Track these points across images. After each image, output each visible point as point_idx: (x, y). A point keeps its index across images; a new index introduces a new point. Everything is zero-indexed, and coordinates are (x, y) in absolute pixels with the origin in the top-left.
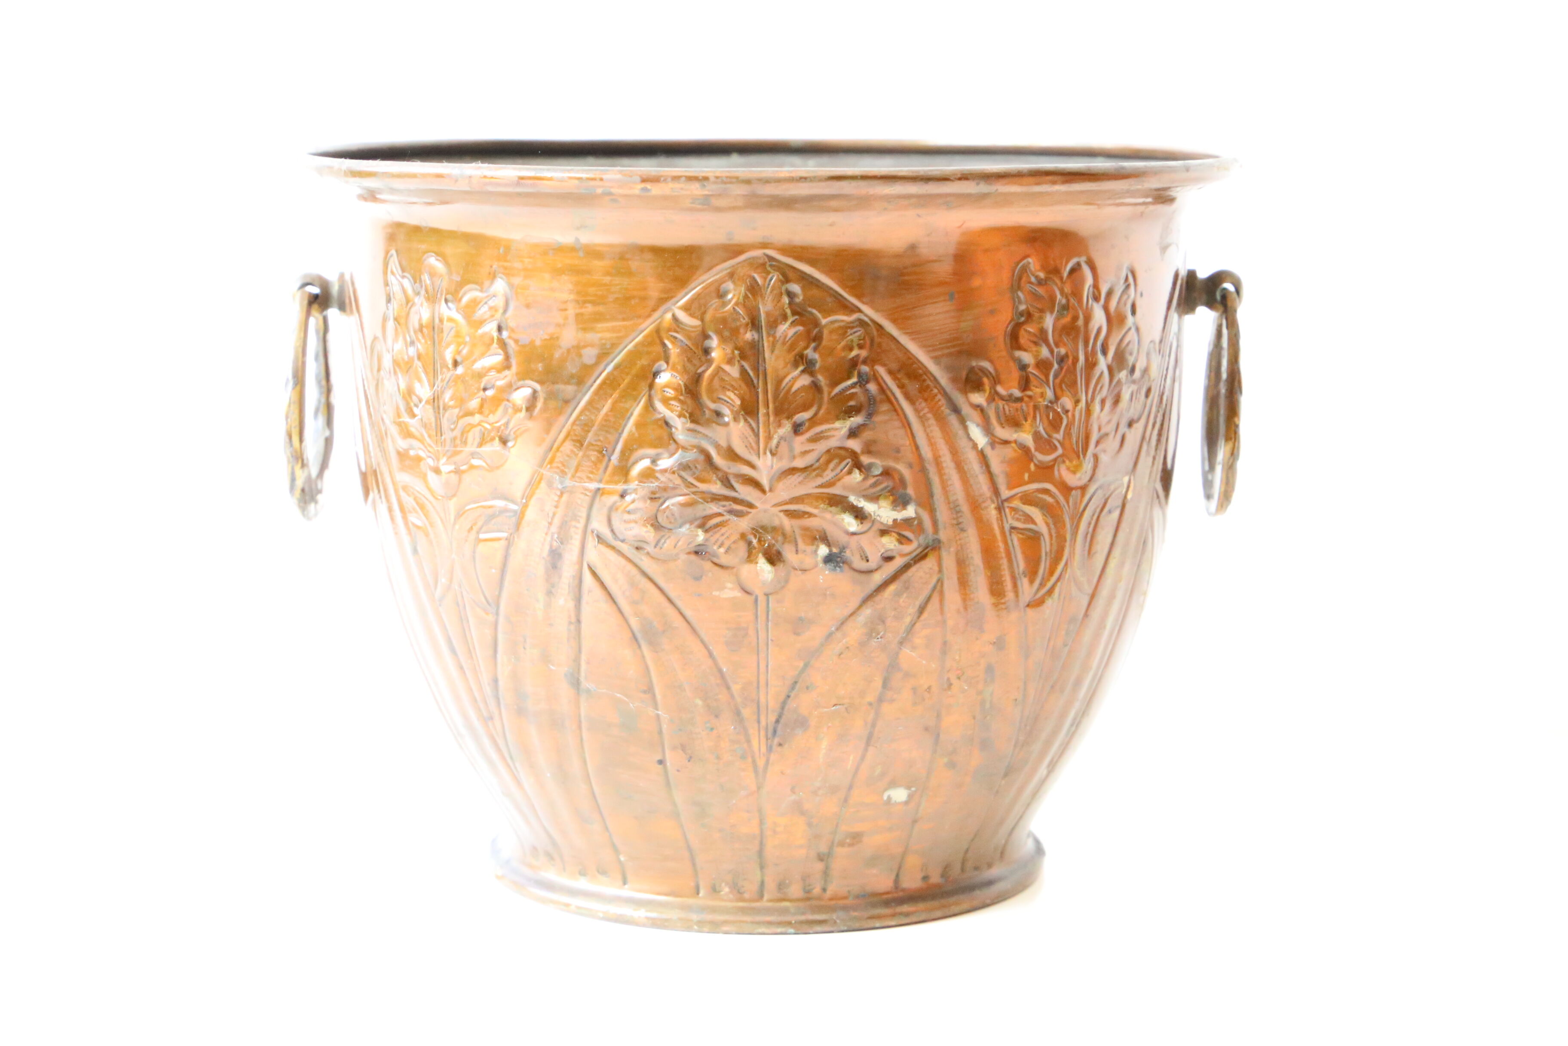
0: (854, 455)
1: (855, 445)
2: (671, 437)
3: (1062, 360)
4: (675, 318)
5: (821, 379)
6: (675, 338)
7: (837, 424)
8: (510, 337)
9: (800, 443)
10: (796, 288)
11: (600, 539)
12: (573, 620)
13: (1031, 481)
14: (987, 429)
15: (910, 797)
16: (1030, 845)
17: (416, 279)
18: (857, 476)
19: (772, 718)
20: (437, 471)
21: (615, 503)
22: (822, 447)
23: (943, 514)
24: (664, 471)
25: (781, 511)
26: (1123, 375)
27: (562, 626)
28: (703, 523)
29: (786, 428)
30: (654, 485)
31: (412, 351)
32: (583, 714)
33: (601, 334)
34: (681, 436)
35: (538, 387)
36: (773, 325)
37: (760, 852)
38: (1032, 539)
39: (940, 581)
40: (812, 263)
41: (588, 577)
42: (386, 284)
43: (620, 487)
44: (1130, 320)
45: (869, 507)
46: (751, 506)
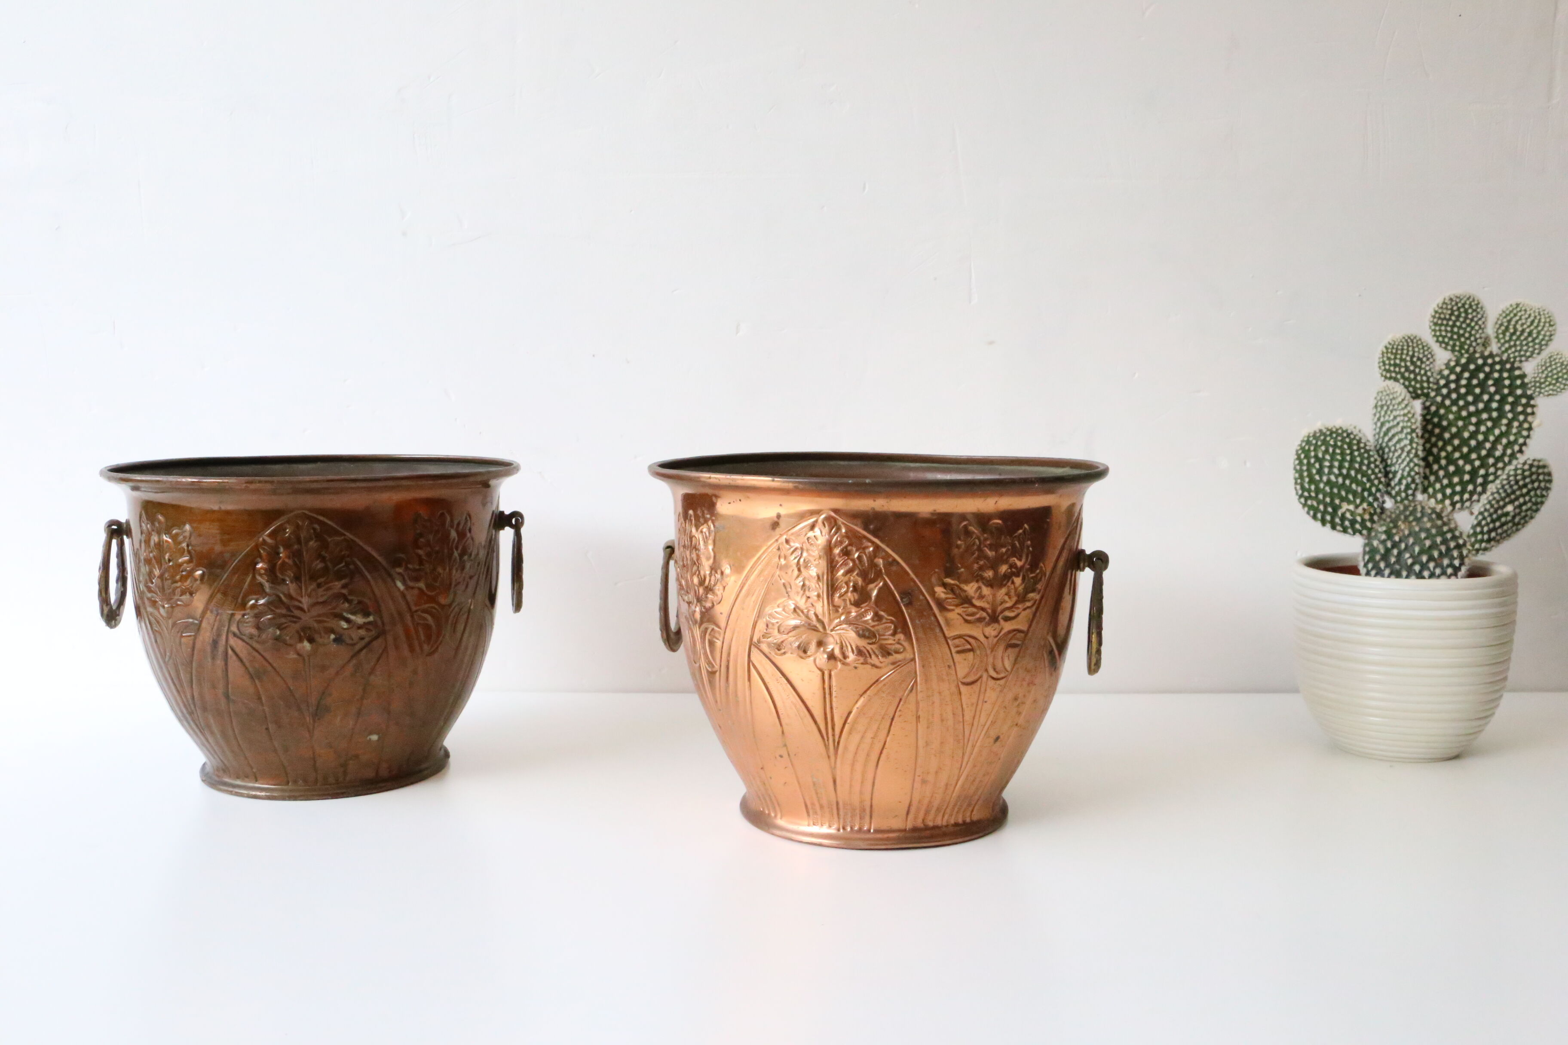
0: (344, 596)
1: (345, 591)
2: (264, 590)
3: (437, 552)
4: (264, 540)
5: (329, 564)
6: (264, 548)
7: (337, 583)
8: (192, 549)
9: (320, 591)
10: (317, 526)
11: (235, 635)
12: (224, 669)
13: (425, 603)
14: (404, 582)
15: (379, 738)
16: (442, 752)
17: (153, 524)
18: (347, 605)
19: (315, 708)
20: (163, 607)
21: (240, 619)
22: (330, 593)
23: (386, 619)
24: (261, 605)
25: (315, 620)
26: (466, 557)
27: (219, 673)
28: (280, 627)
29: (313, 586)
30: (256, 611)
31: (151, 555)
32: (231, 710)
33: (232, 546)
34: (267, 590)
35: (205, 570)
36: (307, 542)
37: (314, 766)
38: (427, 627)
39: (386, 647)
40: (323, 515)
41: (230, 652)
42: (141, 526)
43: (242, 612)
44: (468, 535)
45: (352, 617)
46: (300, 618)
